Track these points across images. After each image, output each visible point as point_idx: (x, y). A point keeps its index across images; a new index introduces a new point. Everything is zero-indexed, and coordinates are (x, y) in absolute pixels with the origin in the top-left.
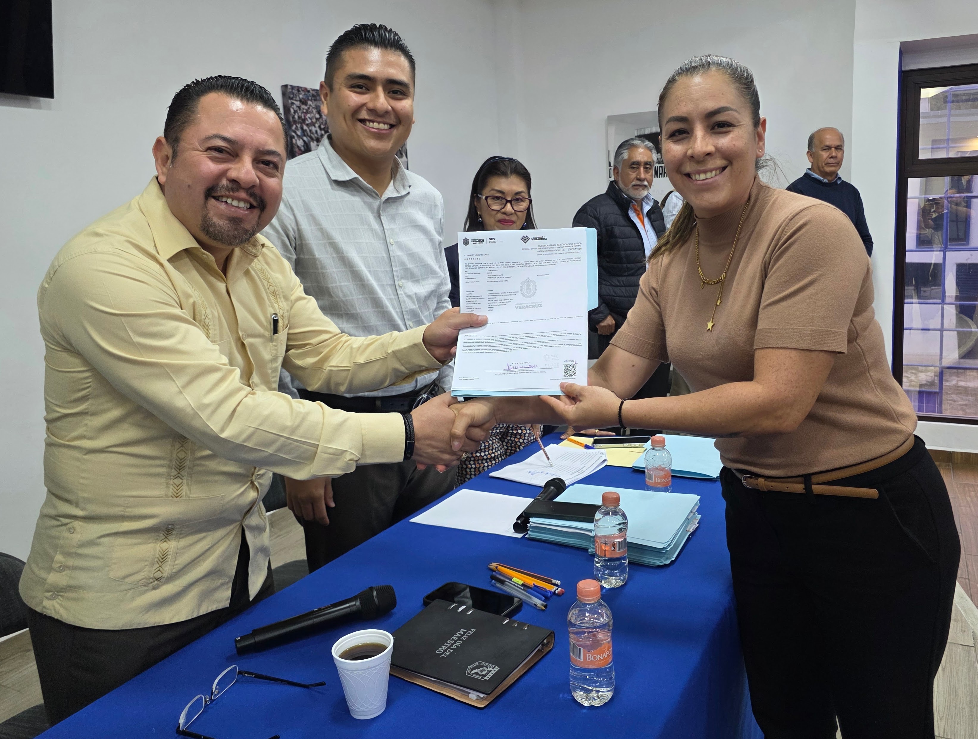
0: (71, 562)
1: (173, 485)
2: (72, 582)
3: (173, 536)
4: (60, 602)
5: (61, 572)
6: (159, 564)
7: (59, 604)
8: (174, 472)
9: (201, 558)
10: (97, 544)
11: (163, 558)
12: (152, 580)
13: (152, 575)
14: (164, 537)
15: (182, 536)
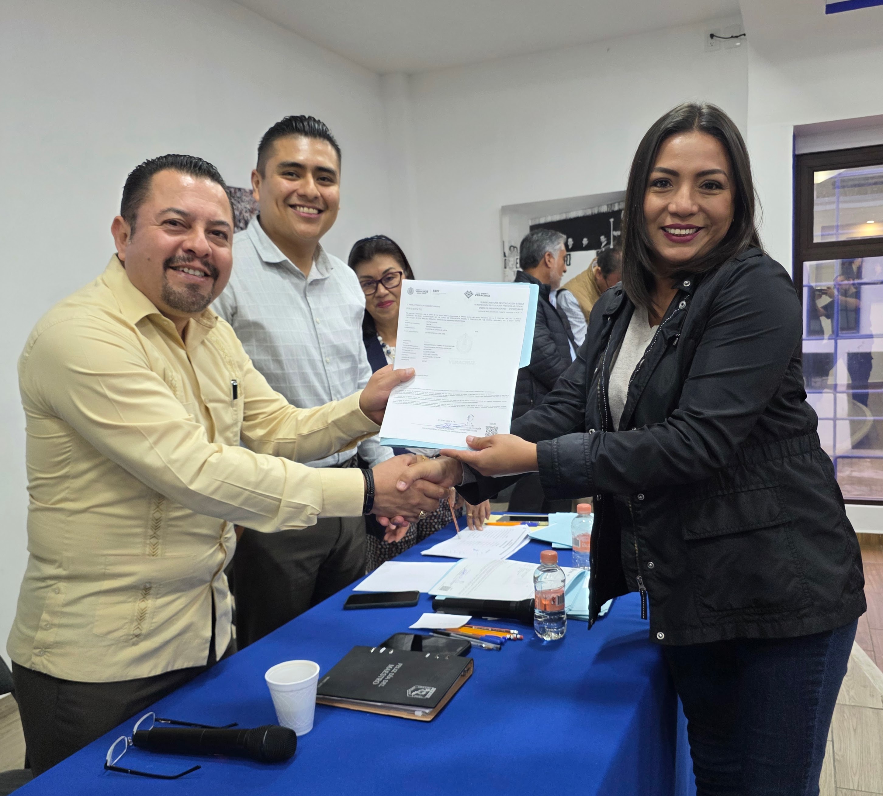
0: (56, 621)
1: (148, 545)
2: (58, 639)
3: (150, 596)
4: (48, 658)
5: (47, 630)
6: (138, 622)
7: (46, 659)
8: (150, 533)
9: (176, 616)
10: (80, 604)
11: (141, 617)
12: (131, 637)
13: (132, 633)
14: (142, 597)
15: (159, 596)
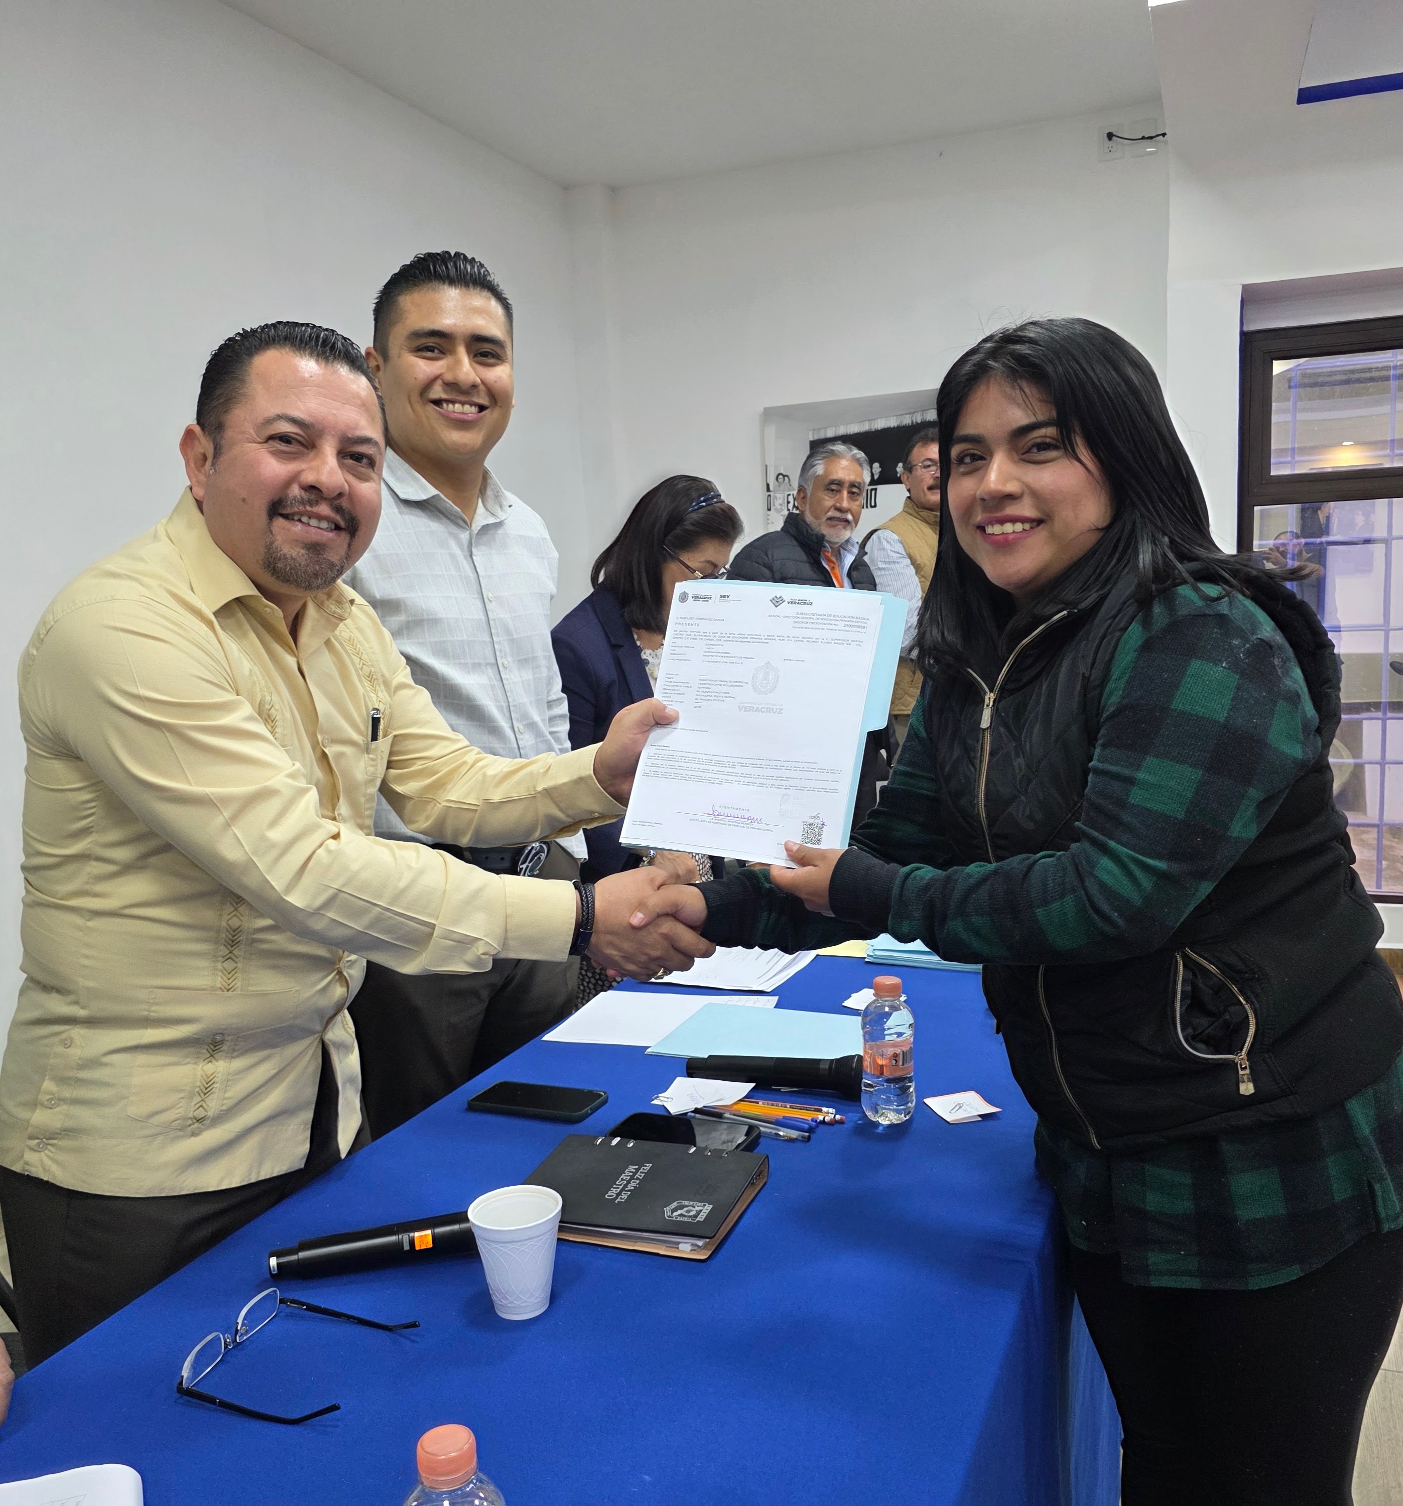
0: (66, 1093)
1: (222, 971)
2: (70, 1124)
3: (221, 1053)
4: (51, 1155)
5: (51, 1108)
6: (201, 1096)
7: (49, 1157)
8: (224, 951)
9: (263, 1089)
10: (105, 1065)
11: (207, 1089)
12: (190, 1122)
13: (191, 1116)
14: (209, 1055)
15: (235, 1054)
